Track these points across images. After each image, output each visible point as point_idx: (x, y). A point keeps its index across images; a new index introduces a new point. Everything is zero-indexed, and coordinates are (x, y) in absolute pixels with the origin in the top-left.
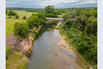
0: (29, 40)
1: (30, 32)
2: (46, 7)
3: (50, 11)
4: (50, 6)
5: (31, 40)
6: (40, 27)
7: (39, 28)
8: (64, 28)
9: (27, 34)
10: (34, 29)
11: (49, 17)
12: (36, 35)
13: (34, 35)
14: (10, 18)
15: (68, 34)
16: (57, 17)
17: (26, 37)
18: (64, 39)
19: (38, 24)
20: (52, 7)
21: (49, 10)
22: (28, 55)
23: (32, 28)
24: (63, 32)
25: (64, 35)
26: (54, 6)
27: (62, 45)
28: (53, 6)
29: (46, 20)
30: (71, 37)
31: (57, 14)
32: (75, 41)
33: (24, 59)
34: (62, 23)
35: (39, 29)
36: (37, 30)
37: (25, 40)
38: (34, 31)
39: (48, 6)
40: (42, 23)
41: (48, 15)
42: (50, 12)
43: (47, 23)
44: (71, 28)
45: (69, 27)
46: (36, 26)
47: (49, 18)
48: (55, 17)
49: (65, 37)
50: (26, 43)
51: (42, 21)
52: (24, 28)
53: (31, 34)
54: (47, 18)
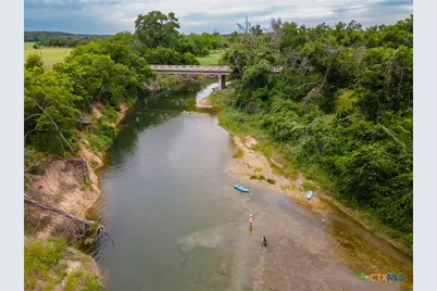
0: (81, 164)
1: (82, 127)
2: (141, 17)
4: (159, 13)
5: (94, 164)
6: (123, 108)
7: (118, 110)
10: (99, 115)
11: (160, 60)
12: (110, 140)
13: (104, 141)
15: (266, 126)
16: (195, 63)
17: (67, 149)
19: (116, 90)
20: (166, 18)
21: (156, 33)
22: (89, 240)
23: (89, 111)
24: (242, 121)
26: (176, 16)
27: (253, 177)
28: (172, 15)
29: (149, 75)
31: (190, 49)
34: (224, 86)
35: (121, 116)
37: (62, 164)
38: (99, 121)
39: (152, 14)
41: (155, 52)
43: (151, 88)
45: (266, 97)
46: (105, 98)
47: (159, 67)
48: (184, 62)
49: (254, 142)
50: (70, 180)
51: (134, 79)
53: (85, 139)
54: (152, 67)
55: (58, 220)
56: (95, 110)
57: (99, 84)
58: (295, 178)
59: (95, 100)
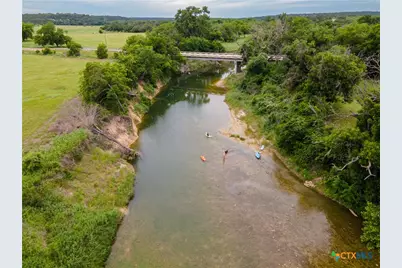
0: (128, 120)
1: (130, 97)
2: (180, 12)
3: (193, 28)
4: (194, 8)
5: (136, 121)
6: (159, 85)
7: (155, 87)
8: (243, 86)
9: (122, 102)
10: (141, 89)
11: (192, 48)
12: (148, 107)
13: (143, 108)
14: (47, 52)
15: (254, 103)
16: (222, 50)
17: (122, 110)
18: (242, 119)
19: (154, 72)
20: (200, 12)
21: (190, 25)
22: (131, 158)
23: (135, 87)
24: (240, 99)
25: (241, 107)
26: (208, 10)
27: (232, 136)
28: (205, 9)
29: (181, 60)
30: (262, 113)
31: (217, 37)
32: (274, 121)
33: (122, 166)
34: (239, 70)
35: (157, 91)
36: (150, 92)
37: (118, 118)
38: (141, 94)
39: (188, 9)
40: (165, 70)
41: (188, 41)
42: (192, 31)
43: (183, 71)
44: (267, 85)
45: (260, 82)
46: (147, 78)
47: (190, 54)
48: (212, 49)
49: (243, 114)
50: (123, 128)
51: (168, 64)
52: (113, 79)
53: (132, 105)
54: (184, 54)
55: (116, 146)
56: (140, 86)
57: (143, 69)
58: (259, 138)
59: (139, 80)
